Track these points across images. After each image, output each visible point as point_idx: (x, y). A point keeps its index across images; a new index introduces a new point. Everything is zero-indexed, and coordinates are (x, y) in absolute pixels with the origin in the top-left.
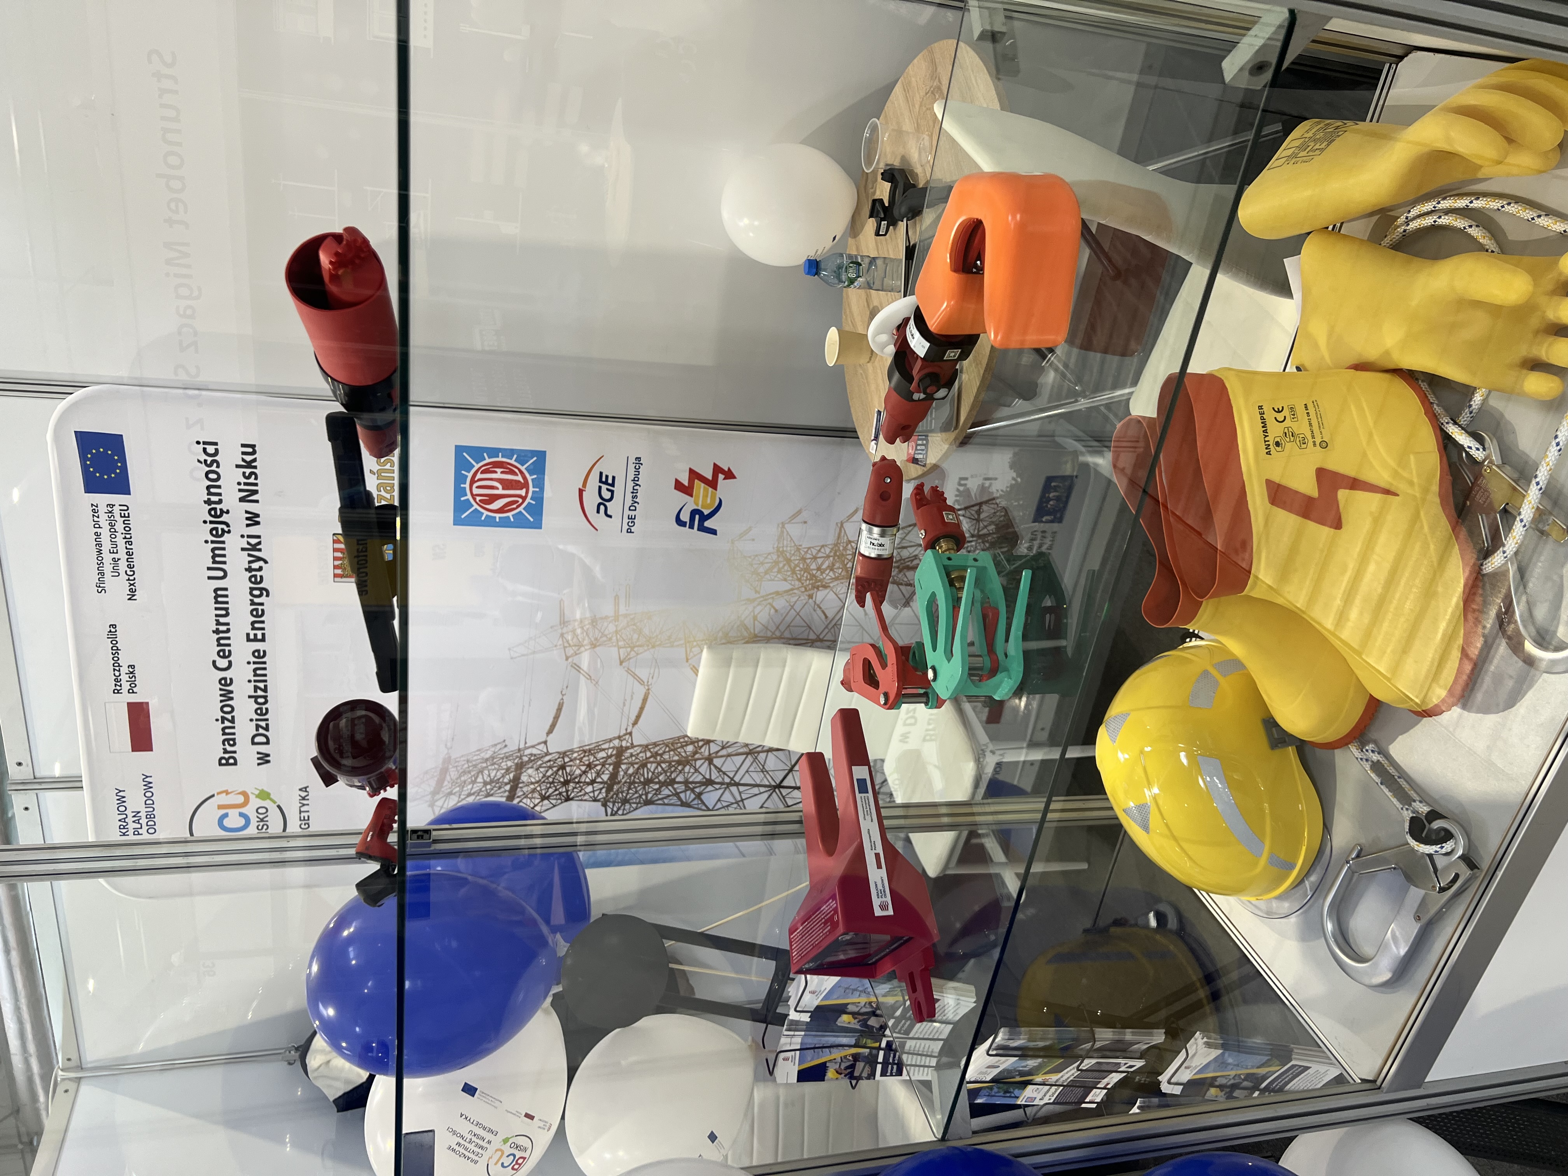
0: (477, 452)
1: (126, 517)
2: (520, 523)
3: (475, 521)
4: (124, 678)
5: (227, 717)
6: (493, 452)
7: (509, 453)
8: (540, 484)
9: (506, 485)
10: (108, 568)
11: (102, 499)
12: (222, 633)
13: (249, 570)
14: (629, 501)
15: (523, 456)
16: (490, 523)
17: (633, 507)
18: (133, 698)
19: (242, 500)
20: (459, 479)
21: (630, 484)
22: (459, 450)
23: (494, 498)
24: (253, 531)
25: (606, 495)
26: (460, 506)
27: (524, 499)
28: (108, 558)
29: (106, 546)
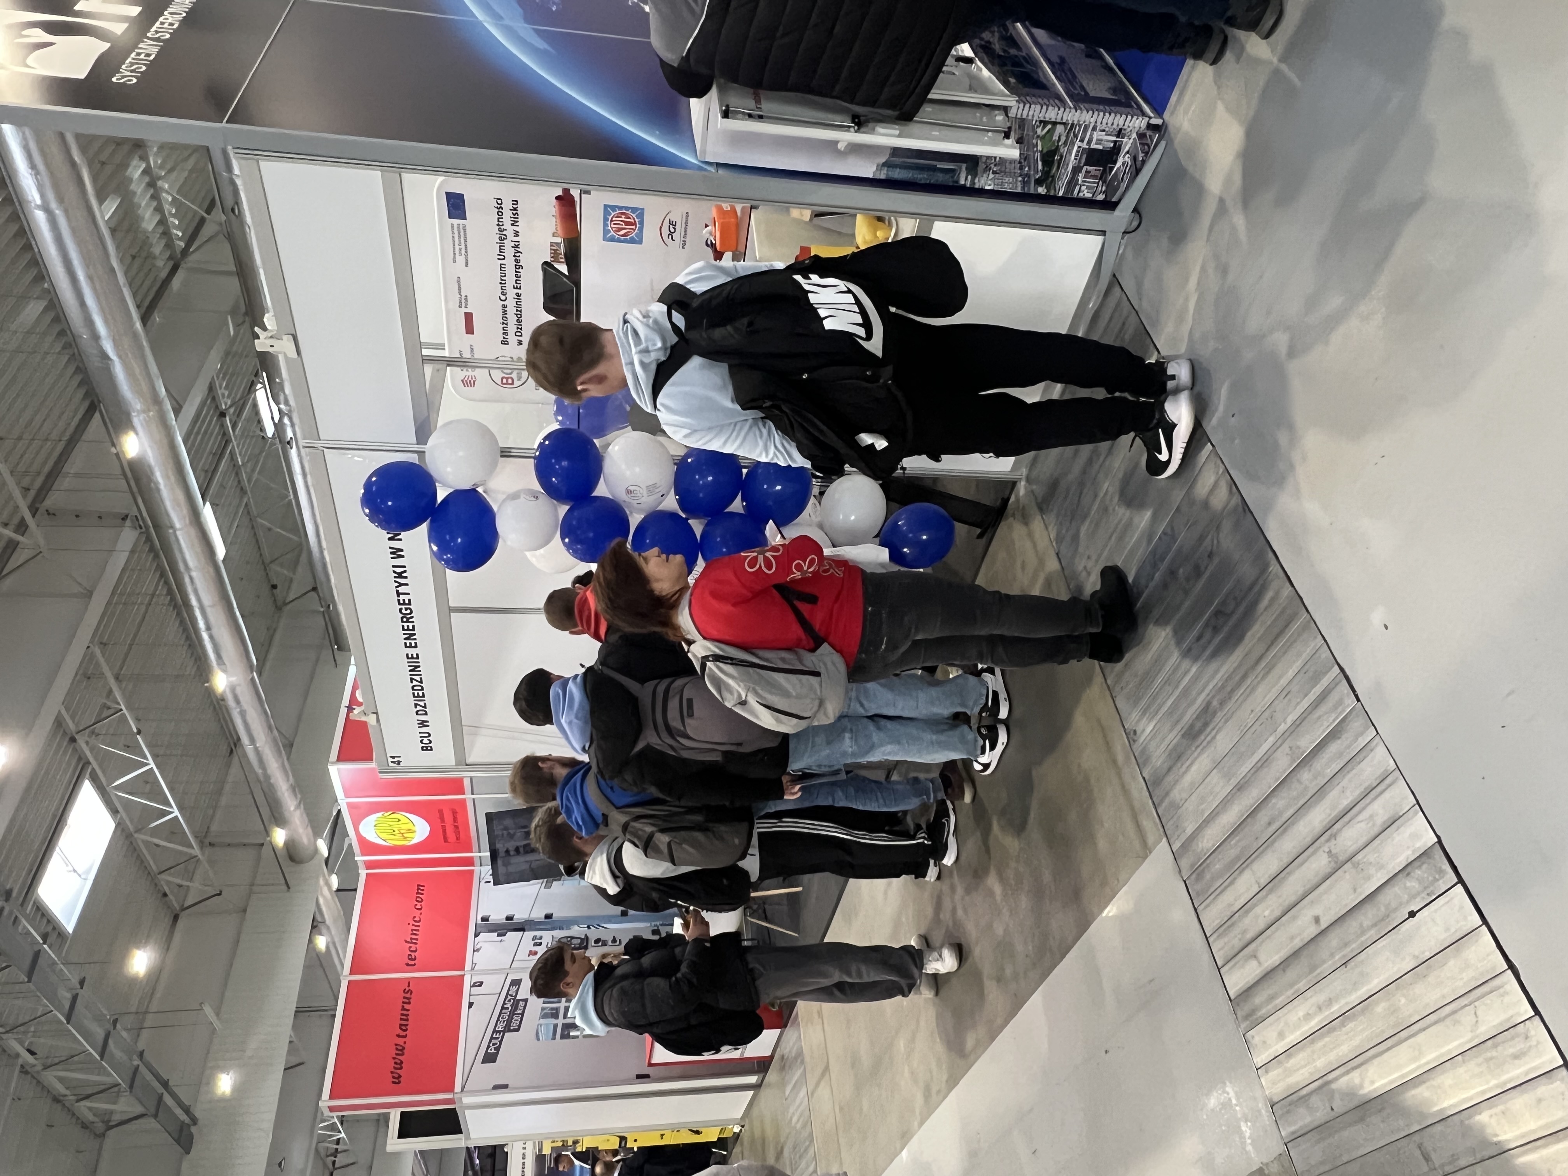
0: (613, 208)
1: (465, 230)
2: (632, 241)
3: (612, 239)
4: (463, 301)
5: (505, 323)
6: (620, 208)
7: (627, 208)
8: (642, 223)
9: (627, 223)
10: (457, 251)
11: (456, 222)
12: (503, 283)
13: (515, 256)
14: (683, 233)
15: (634, 210)
16: (619, 241)
17: (685, 237)
18: (468, 311)
19: (512, 225)
20: (605, 219)
21: (684, 225)
22: (606, 206)
23: (621, 229)
24: (516, 239)
25: (672, 230)
26: (606, 232)
27: (634, 230)
28: (457, 247)
29: (457, 242)
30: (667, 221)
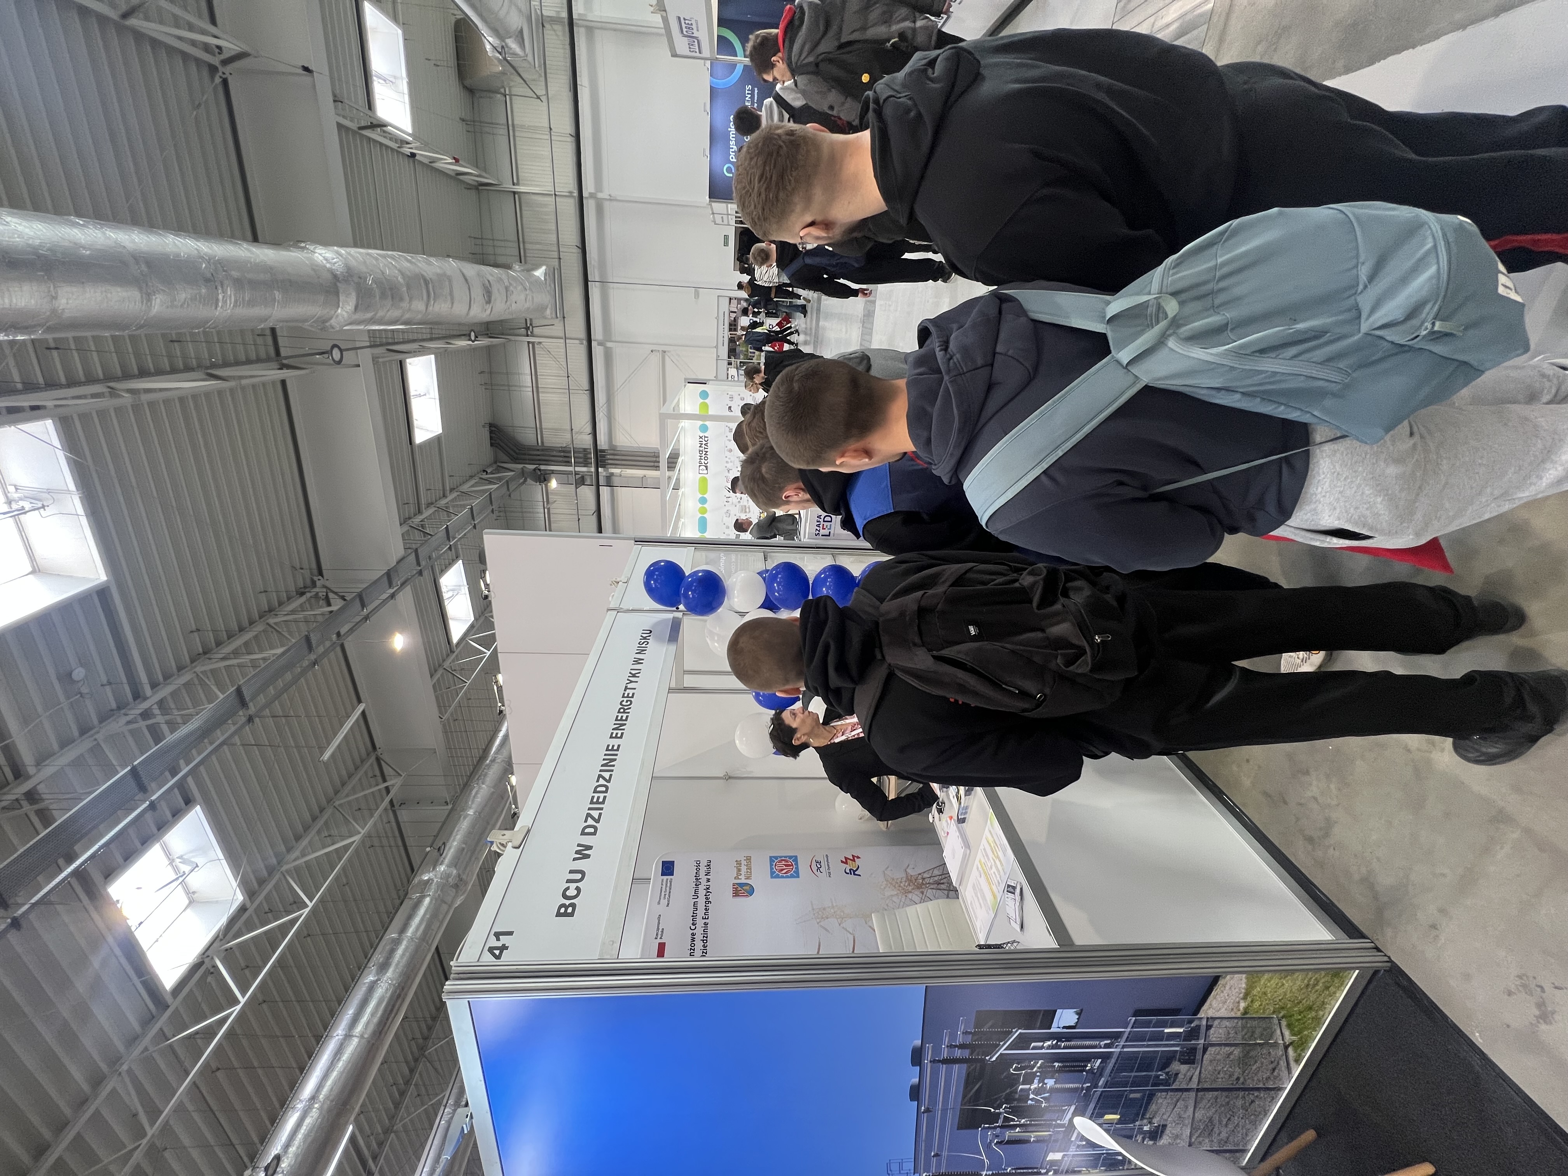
0: (776, 858)
1: (671, 882)
2: (792, 876)
3: (777, 877)
4: (660, 933)
6: (781, 856)
7: (786, 857)
8: (797, 864)
9: (786, 865)
10: (662, 898)
11: (665, 878)
12: (694, 916)
13: (705, 896)
15: (790, 857)
16: (782, 877)
17: (829, 868)
18: (661, 940)
19: (706, 875)
20: (771, 865)
21: (826, 863)
22: (771, 857)
23: (782, 870)
25: (819, 866)
26: (772, 873)
27: (792, 870)
28: (663, 893)
29: (664, 890)
30: (814, 863)
